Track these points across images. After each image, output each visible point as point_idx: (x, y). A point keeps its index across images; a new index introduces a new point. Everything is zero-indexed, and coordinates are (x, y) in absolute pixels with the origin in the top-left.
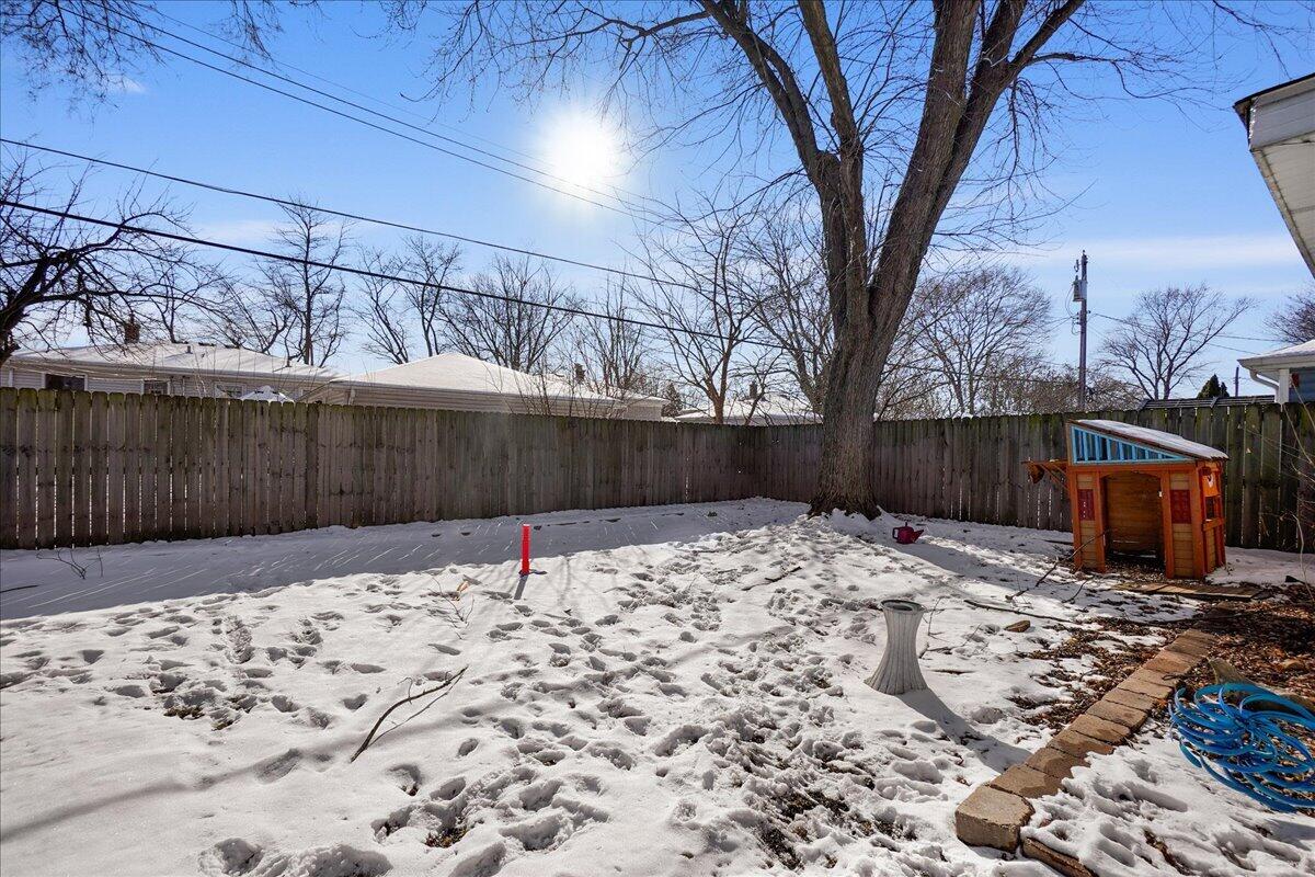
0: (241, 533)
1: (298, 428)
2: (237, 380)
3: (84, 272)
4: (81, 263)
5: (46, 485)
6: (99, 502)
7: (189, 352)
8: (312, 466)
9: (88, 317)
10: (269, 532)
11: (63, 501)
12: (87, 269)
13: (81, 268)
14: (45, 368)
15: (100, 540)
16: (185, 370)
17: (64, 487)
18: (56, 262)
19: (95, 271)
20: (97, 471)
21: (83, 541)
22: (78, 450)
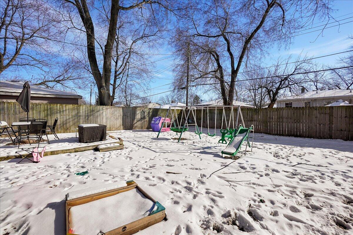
0: (311, 138)
1: (326, 112)
2: (329, 99)
3: (289, 81)
4: (288, 79)
5: (275, 124)
6: (282, 128)
7: (317, 93)
8: (331, 122)
9: (290, 90)
10: (318, 138)
11: (277, 127)
12: (290, 80)
13: (288, 80)
14: (285, 101)
15: (283, 135)
16: (315, 98)
17: (277, 125)
18: (283, 80)
19: (291, 80)
20: (282, 122)
21: (280, 135)
22: (279, 118)
